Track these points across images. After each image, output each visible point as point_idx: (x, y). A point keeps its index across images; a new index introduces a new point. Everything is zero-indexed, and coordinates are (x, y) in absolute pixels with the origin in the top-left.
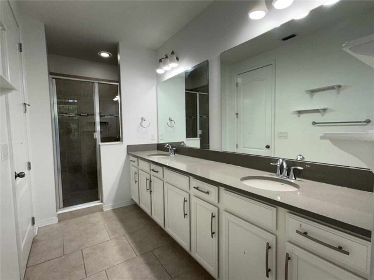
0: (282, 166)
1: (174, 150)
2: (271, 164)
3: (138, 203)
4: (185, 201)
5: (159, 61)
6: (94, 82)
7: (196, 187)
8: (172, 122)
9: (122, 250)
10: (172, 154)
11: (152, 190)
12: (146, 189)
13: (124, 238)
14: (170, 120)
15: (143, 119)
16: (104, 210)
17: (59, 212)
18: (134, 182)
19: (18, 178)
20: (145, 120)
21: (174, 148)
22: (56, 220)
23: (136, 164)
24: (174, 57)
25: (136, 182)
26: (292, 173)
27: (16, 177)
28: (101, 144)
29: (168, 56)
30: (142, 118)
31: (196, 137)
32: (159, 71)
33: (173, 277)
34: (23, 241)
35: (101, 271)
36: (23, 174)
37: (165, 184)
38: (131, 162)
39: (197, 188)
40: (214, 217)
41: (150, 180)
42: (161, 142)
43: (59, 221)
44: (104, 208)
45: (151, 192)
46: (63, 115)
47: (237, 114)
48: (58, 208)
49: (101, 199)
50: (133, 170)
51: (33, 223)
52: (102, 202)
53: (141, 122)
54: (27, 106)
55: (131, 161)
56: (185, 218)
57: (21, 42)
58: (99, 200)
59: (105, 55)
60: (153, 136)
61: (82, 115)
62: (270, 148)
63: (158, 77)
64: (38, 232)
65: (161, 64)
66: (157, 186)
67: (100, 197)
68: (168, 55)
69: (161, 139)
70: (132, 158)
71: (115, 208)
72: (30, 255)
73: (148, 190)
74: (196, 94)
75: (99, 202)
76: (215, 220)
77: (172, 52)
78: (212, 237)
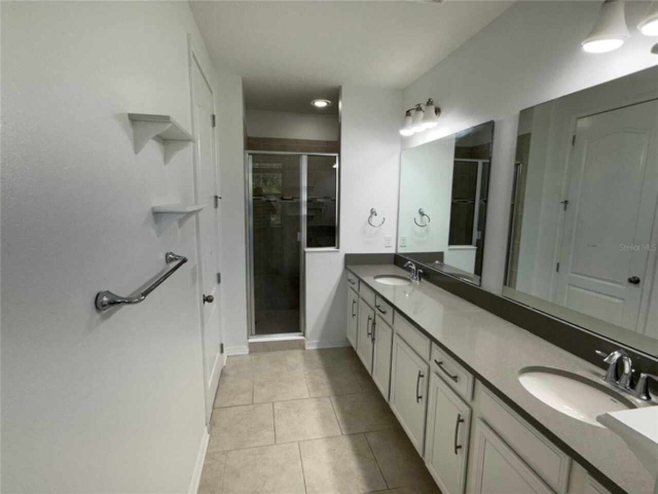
0: (620, 364)
1: (420, 272)
2: (597, 352)
3: (355, 347)
4: (420, 376)
5: (405, 114)
6: (301, 155)
7: (438, 361)
8: (425, 217)
9: (324, 418)
10: (416, 279)
11: (376, 337)
12: (366, 334)
13: (328, 401)
14: (422, 214)
15: (373, 212)
16: (307, 348)
17: (251, 340)
18: (351, 314)
19: (206, 302)
20: (376, 215)
21: (421, 269)
22: (245, 350)
23: (355, 287)
24: (432, 109)
25: (354, 315)
26: (640, 385)
27: (204, 301)
28: (307, 250)
29: (421, 106)
30: (372, 209)
31: (470, 244)
32: (404, 132)
33: (390, 487)
34: (210, 374)
35: (293, 442)
36: (211, 298)
37: (395, 336)
38: (349, 283)
39: (439, 364)
40: (462, 421)
41: (374, 320)
42: (401, 251)
43: (250, 352)
44: (306, 345)
45: (373, 339)
46: (260, 199)
47: (566, 202)
48: (250, 335)
49: (302, 331)
50: (352, 295)
51: (222, 351)
52: (304, 335)
53: (371, 217)
54: (219, 200)
55: (349, 280)
56: (418, 402)
57: (215, 114)
58: (300, 332)
59: (321, 104)
60: (389, 240)
61: (285, 198)
62: (641, 283)
63: (404, 141)
64: (227, 363)
65: (410, 119)
66: (383, 333)
67: (302, 329)
68: (421, 103)
69: (401, 246)
70: (351, 276)
71: (321, 347)
72: (218, 393)
73: (370, 336)
74: (477, 163)
75: (300, 335)
76: (463, 427)
77: (427, 100)
78: (456, 452)
